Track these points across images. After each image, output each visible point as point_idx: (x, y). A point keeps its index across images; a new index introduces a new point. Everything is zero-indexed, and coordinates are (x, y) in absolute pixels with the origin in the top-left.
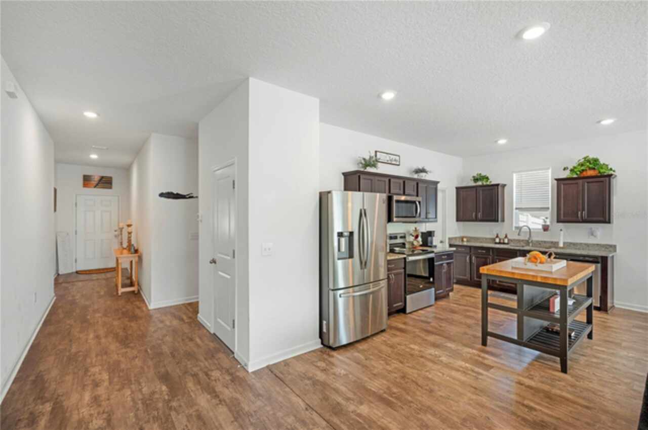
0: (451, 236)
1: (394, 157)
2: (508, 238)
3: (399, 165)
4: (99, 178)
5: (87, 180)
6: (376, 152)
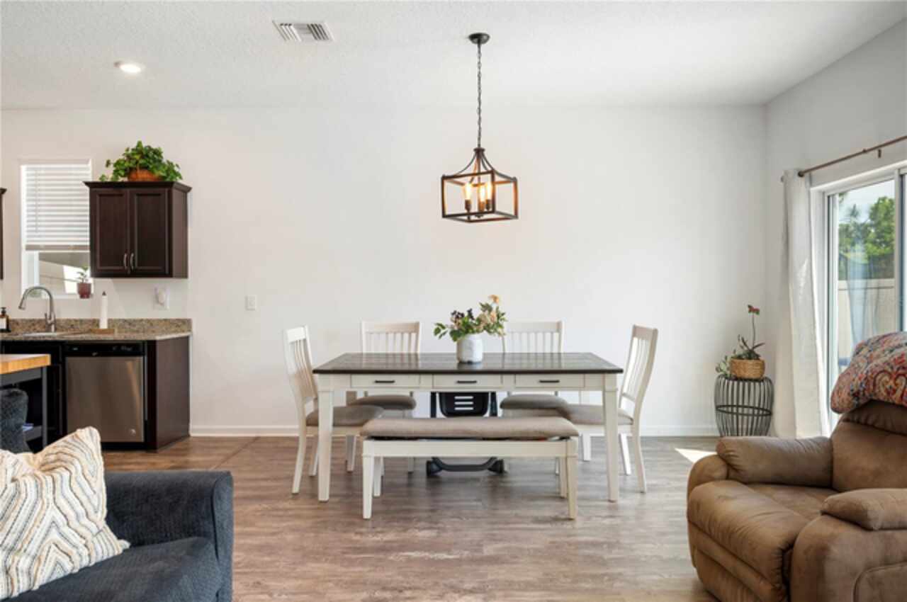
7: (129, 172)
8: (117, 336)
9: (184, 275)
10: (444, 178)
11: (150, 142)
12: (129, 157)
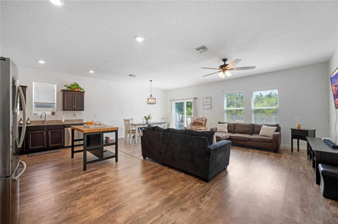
2: (30, 120)
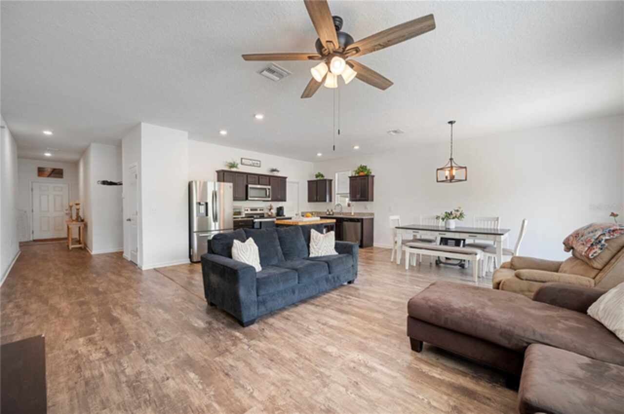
0: (303, 211)
1: (256, 162)
3: (260, 167)
4: (51, 170)
5: (41, 172)
6: (242, 159)
7: (358, 173)
8: (356, 217)
9: (372, 200)
10: (438, 170)
11: (364, 164)
12: (359, 169)
